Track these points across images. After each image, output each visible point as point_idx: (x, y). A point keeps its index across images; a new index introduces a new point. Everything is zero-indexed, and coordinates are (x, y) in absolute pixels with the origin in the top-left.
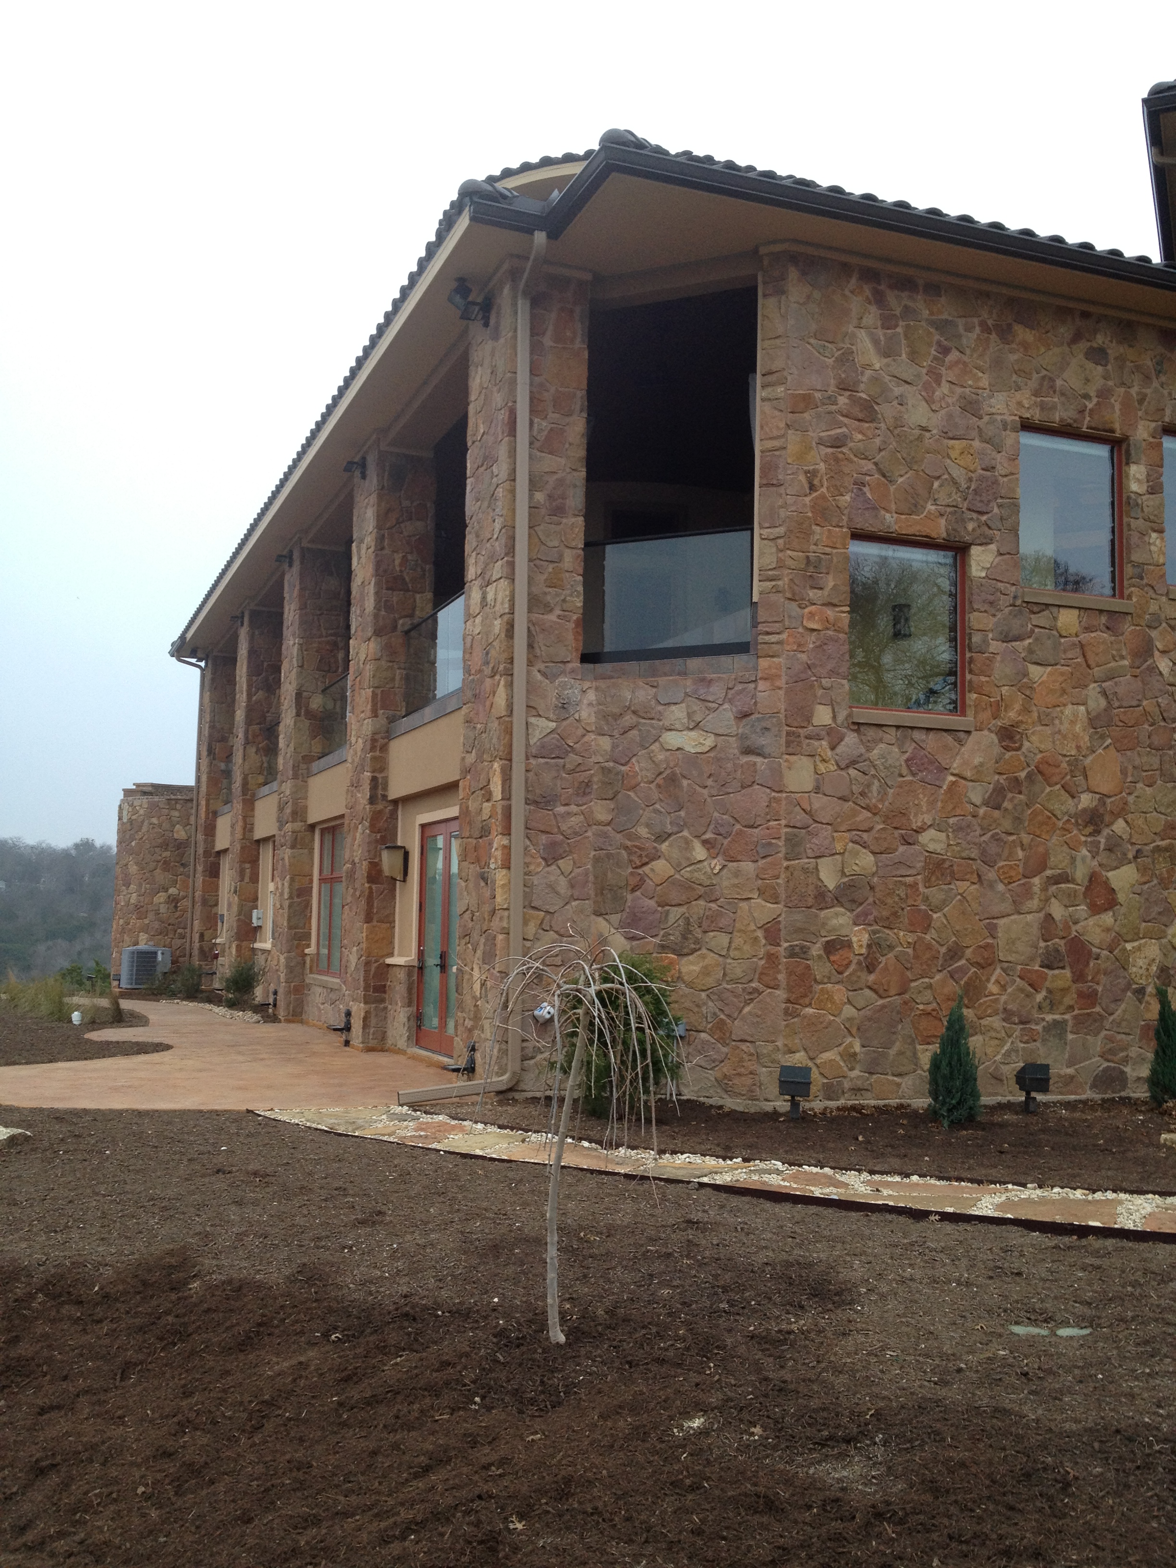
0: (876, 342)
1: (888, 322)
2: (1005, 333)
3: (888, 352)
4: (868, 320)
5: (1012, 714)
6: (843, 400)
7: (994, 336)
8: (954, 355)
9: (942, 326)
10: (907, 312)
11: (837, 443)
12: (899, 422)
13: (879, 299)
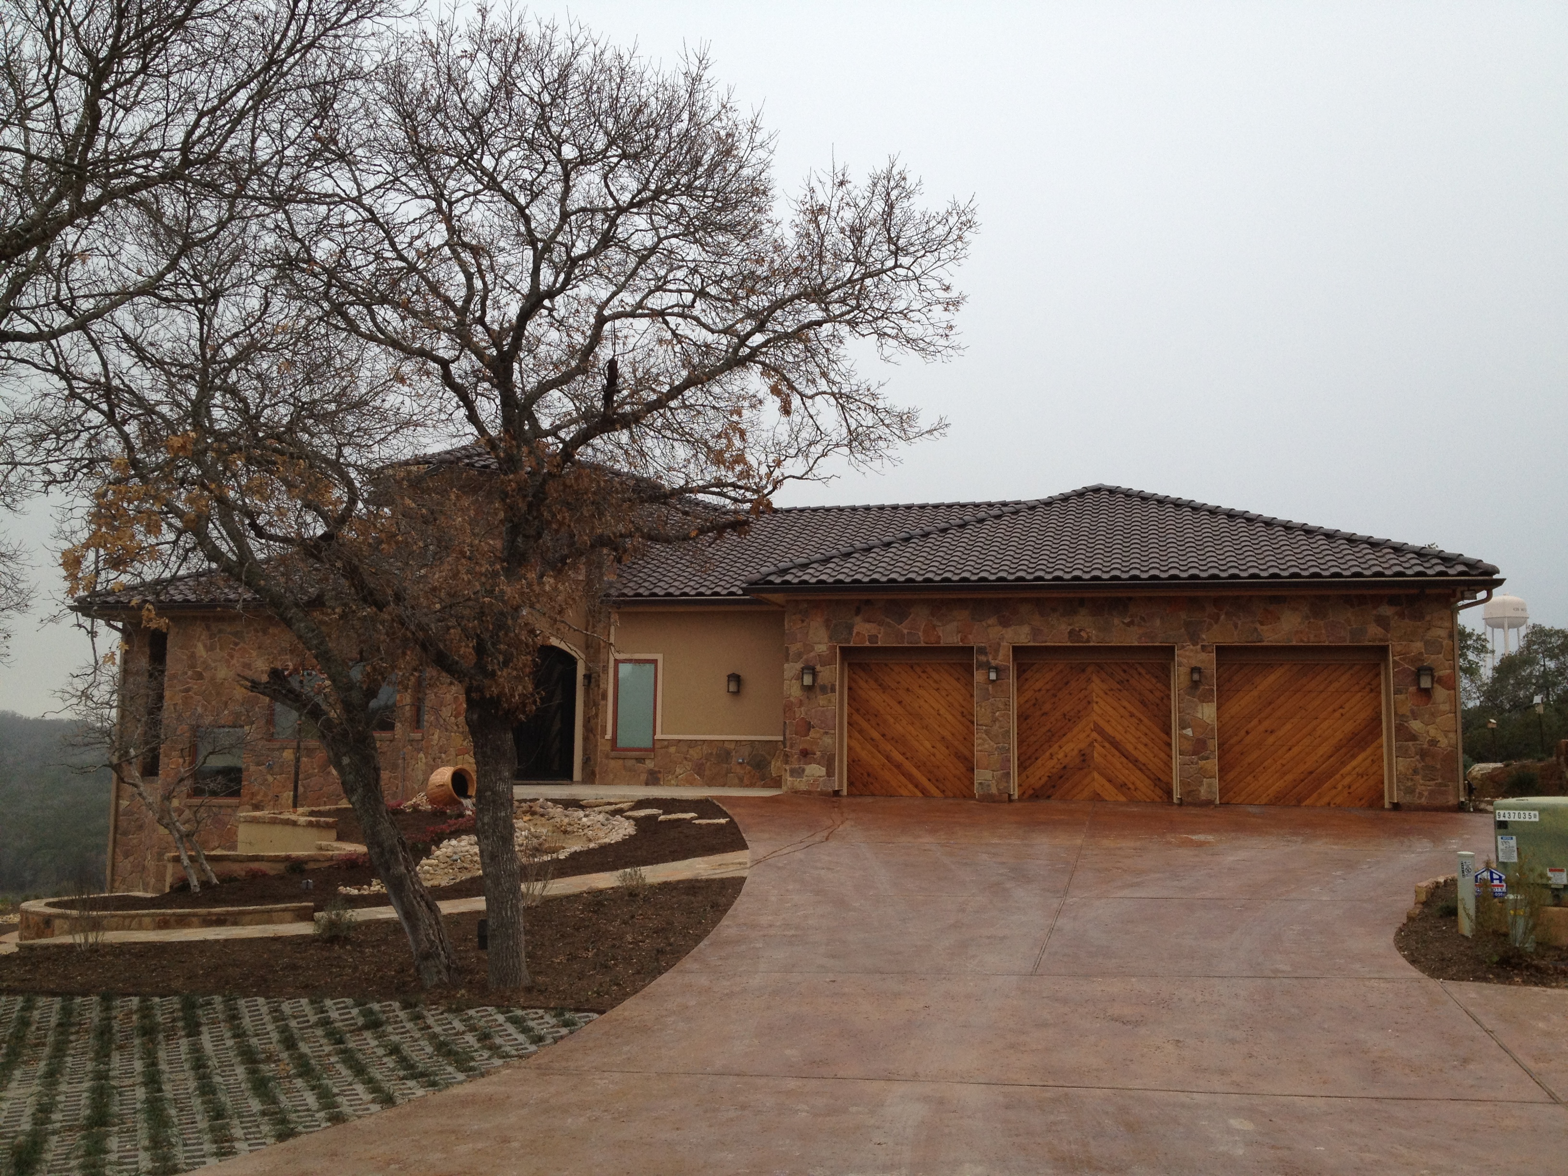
0: (205, 646)
1: (212, 636)
2: (265, 632)
3: (210, 649)
4: (203, 637)
5: (259, 798)
6: (190, 673)
7: (260, 634)
8: (241, 645)
9: (236, 634)
10: (220, 631)
11: (187, 690)
12: (213, 679)
13: (208, 628)
